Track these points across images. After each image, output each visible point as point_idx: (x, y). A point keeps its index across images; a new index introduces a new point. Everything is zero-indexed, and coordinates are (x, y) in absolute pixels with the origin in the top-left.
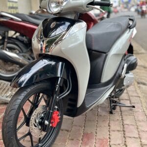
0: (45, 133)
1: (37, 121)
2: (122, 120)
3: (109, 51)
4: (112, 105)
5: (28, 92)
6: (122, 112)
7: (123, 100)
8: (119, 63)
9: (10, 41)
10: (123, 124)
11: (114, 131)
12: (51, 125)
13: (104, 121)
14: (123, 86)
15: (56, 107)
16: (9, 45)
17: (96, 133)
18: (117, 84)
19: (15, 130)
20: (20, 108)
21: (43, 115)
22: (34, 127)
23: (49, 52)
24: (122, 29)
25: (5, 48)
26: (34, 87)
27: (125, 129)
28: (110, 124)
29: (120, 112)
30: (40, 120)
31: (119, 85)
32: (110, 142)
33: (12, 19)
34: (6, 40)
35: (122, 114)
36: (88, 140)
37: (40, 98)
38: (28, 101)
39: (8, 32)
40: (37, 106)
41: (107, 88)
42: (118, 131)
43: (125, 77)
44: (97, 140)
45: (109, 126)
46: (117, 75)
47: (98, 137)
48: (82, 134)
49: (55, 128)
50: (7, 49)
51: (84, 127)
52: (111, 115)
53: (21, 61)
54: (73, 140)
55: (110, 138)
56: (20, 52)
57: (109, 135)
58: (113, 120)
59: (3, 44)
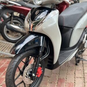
0: (33, 81)
1: (28, 74)
2: (83, 70)
3: (74, 27)
4: (77, 60)
5: (21, 56)
6: (84, 64)
7: (84, 55)
8: (81, 33)
9: (15, 18)
10: (83, 73)
11: (78, 78)
12: (36, 76)
13: (72, 70)
14: (84, 48)
15: (40, 65)
16: (14, 21)
17: (66, 79)
18: (80, 48)
19: (14, 80)
20: (17, 66)
21: (31, 70)
22: (26, 78)
23: (34, 30)
24: (83, 11)
25: (12, 23)
26: (25, 53)
27: (85, 77)
28: (75, 73)
29: (82, 64)
30: (30, 73)
31: (81, 47)
32: (75, 85)
33: (15, 5)
34: (12, 18)
35: (84, 66)
36: (61, 83)
37: (30, 58)
38: (21, 62)
39: (13, 13)
40: (27, 65)
41: (73, 51)
42: (80, 78)
43: (85, 42)
44: (67, 84)
45: (75, 74)
46: (80, 42)
47: (67, 82)
48: (58, 79)
49: (39, 78)
50: (13, 23)
51: (59, 74)
52: (76, 66)
53: (21, 31)
54: (51, 83)
55: (75, 83)
56: (21, 25)
57: (75, 80)
58: (78, 70)
59: (10, 20)
